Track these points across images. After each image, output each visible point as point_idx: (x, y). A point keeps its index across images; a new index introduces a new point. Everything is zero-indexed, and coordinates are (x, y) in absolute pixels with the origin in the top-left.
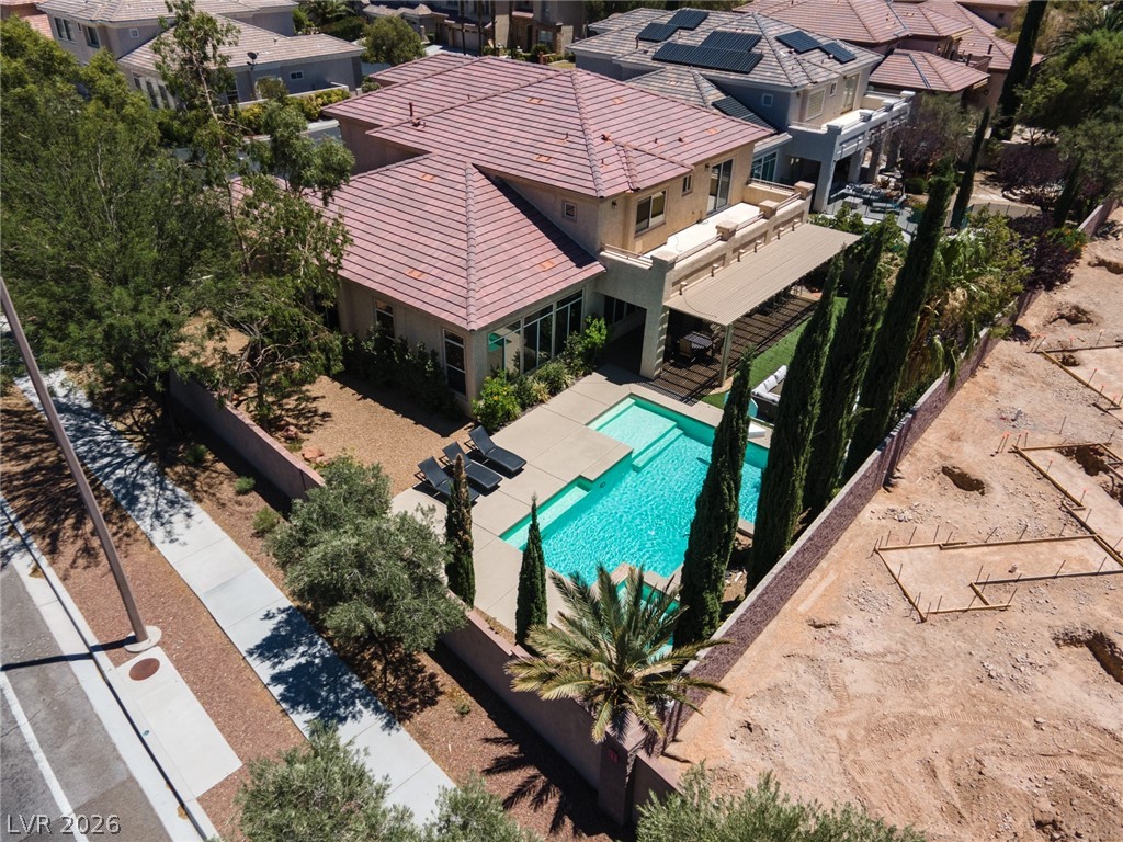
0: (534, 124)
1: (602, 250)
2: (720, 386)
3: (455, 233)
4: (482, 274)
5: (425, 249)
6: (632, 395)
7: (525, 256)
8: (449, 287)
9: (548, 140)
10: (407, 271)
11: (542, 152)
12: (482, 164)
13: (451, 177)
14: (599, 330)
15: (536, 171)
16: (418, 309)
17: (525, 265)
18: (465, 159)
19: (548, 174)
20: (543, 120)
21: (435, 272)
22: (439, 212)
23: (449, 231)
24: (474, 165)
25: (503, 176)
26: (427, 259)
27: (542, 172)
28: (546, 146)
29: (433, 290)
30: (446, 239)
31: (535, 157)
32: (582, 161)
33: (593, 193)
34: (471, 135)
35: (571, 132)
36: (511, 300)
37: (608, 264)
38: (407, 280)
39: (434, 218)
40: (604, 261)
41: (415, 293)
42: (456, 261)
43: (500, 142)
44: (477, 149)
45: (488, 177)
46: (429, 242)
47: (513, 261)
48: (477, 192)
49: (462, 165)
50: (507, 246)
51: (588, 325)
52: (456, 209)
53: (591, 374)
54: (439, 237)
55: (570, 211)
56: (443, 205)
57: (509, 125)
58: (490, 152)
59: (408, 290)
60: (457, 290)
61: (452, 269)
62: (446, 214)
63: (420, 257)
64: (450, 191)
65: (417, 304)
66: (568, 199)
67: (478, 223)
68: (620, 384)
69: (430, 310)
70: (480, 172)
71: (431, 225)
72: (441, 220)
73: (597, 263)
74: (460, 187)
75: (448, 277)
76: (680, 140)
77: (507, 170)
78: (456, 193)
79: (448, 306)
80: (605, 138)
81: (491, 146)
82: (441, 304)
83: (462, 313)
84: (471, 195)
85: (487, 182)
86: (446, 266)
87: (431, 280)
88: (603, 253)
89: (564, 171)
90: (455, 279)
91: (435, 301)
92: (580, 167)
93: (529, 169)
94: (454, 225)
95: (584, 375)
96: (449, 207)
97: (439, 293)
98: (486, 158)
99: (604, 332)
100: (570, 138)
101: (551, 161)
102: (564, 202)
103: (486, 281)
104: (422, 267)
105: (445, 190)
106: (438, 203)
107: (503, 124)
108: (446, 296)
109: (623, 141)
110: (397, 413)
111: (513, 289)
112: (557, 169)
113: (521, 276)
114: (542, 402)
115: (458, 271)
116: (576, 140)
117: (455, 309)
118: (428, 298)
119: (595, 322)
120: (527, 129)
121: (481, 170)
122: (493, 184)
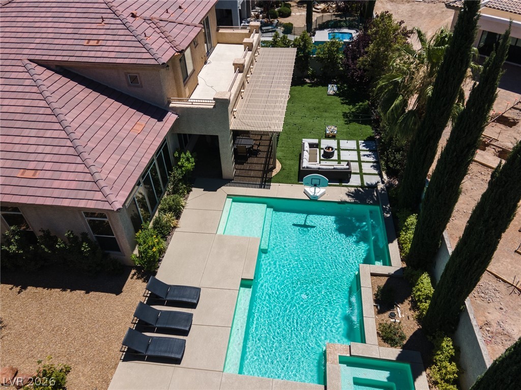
0: (67, 15)
1: (169, 103)
2: (274, 168)
3: (47, 126)
4: (94, 154)
5: (25, 148)
6: (229, 196)
7: (118, 127)
8: (72, 176)
9: (88, 26)
10: (19, 173)
11: (88, 37)
12: (37, 58)
13: (13, 75)
14: (188, 159)
15: (92, 54)
16: (52, 206)
17: (123, 134)
18: (19, 57)
19: (106, 54)
20: (73, 10)
21: (48, 166)
22: (20, 109)
23: (41, 125)
24: (30, 60)
25: (63, 64)
26: (32, 157)
27: (99, 54)
28: (88, 31)
29: (56, 184)
30: (41, 133)
31: (85, 42)
32: (128, 38)
33: (153, 62)
34: (13, 35)
35: (105, 16)
36: (130, 168)
37: (178, 111)
38: (23, 182)
39: (18, 117)
40: (175, 110)
41: (40, 192)
42: (63, 150)
43: (44, 35)
44: (25, 46)
45: (48, 68)
46: (25, 140)
47: (111, 134)
48: (47, 83)
49: (19, 63)
50: (99, 123)
51: (178, 159)
52: (36, 103)
53: (191, 190)
54: (33, 133)
55: (134, 79)
56: (20, 102)
57: (43, 19)
58: (39, 46)
59: (31, 191)
60: (81, 177)
61: (63, 158)
62: (27, 110)
63: (24, 157)
64: (20, 89)
65: (49, 202)
66: (129, 71)
67: (64, 110)
68: (216, 191)
69: (66, 203)
70: (39, 65)
71: (18, 124)
72: (26, 117)
73: (169, 113)
74: (27, 82)
75: (64, 167)
76: (180, 7)
77: (66, 59)
78: (27, 89)
79: (82, 194)
80: (133, 16)
81: (38, 41)
82: (73, 194)
83: (99, 196)
84: (43, 88)
85: (49, 73)
86: (56, 158)
87: (48, 175)
88: (171, 105)
89: (117, 49)
90: (72, 167)
91: (65, 194)
92: (130, 44)
93: (85, 54)
94: (41, 118)
95: (188, 193)
96: (27, 103)
97: (64, 184)
98: (38, 52)
99: (192, 160)
100: (106, 21)
101: (101, 43)
102: (126, 74)
103: (102, 160)
104: (32, 165)
105: (14, 88)
106: (13, 102)
107: (37, 19)
108: (73, 185)
109: (147, 15)
110: (64, 290)
111: (126, 157)
112: (111, 49)
113: (125, 144)
114: (175, 227)
115: (71, 159)
116: (112, 21)
117: (90, 195)
118: (56, 193)
119: (183, 155)
120: (62, 20)
121: (40, 63)
122: (57, 72)
